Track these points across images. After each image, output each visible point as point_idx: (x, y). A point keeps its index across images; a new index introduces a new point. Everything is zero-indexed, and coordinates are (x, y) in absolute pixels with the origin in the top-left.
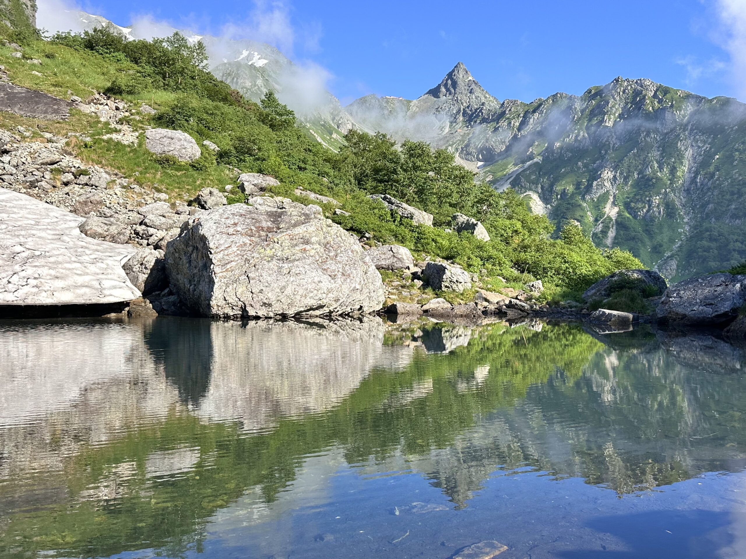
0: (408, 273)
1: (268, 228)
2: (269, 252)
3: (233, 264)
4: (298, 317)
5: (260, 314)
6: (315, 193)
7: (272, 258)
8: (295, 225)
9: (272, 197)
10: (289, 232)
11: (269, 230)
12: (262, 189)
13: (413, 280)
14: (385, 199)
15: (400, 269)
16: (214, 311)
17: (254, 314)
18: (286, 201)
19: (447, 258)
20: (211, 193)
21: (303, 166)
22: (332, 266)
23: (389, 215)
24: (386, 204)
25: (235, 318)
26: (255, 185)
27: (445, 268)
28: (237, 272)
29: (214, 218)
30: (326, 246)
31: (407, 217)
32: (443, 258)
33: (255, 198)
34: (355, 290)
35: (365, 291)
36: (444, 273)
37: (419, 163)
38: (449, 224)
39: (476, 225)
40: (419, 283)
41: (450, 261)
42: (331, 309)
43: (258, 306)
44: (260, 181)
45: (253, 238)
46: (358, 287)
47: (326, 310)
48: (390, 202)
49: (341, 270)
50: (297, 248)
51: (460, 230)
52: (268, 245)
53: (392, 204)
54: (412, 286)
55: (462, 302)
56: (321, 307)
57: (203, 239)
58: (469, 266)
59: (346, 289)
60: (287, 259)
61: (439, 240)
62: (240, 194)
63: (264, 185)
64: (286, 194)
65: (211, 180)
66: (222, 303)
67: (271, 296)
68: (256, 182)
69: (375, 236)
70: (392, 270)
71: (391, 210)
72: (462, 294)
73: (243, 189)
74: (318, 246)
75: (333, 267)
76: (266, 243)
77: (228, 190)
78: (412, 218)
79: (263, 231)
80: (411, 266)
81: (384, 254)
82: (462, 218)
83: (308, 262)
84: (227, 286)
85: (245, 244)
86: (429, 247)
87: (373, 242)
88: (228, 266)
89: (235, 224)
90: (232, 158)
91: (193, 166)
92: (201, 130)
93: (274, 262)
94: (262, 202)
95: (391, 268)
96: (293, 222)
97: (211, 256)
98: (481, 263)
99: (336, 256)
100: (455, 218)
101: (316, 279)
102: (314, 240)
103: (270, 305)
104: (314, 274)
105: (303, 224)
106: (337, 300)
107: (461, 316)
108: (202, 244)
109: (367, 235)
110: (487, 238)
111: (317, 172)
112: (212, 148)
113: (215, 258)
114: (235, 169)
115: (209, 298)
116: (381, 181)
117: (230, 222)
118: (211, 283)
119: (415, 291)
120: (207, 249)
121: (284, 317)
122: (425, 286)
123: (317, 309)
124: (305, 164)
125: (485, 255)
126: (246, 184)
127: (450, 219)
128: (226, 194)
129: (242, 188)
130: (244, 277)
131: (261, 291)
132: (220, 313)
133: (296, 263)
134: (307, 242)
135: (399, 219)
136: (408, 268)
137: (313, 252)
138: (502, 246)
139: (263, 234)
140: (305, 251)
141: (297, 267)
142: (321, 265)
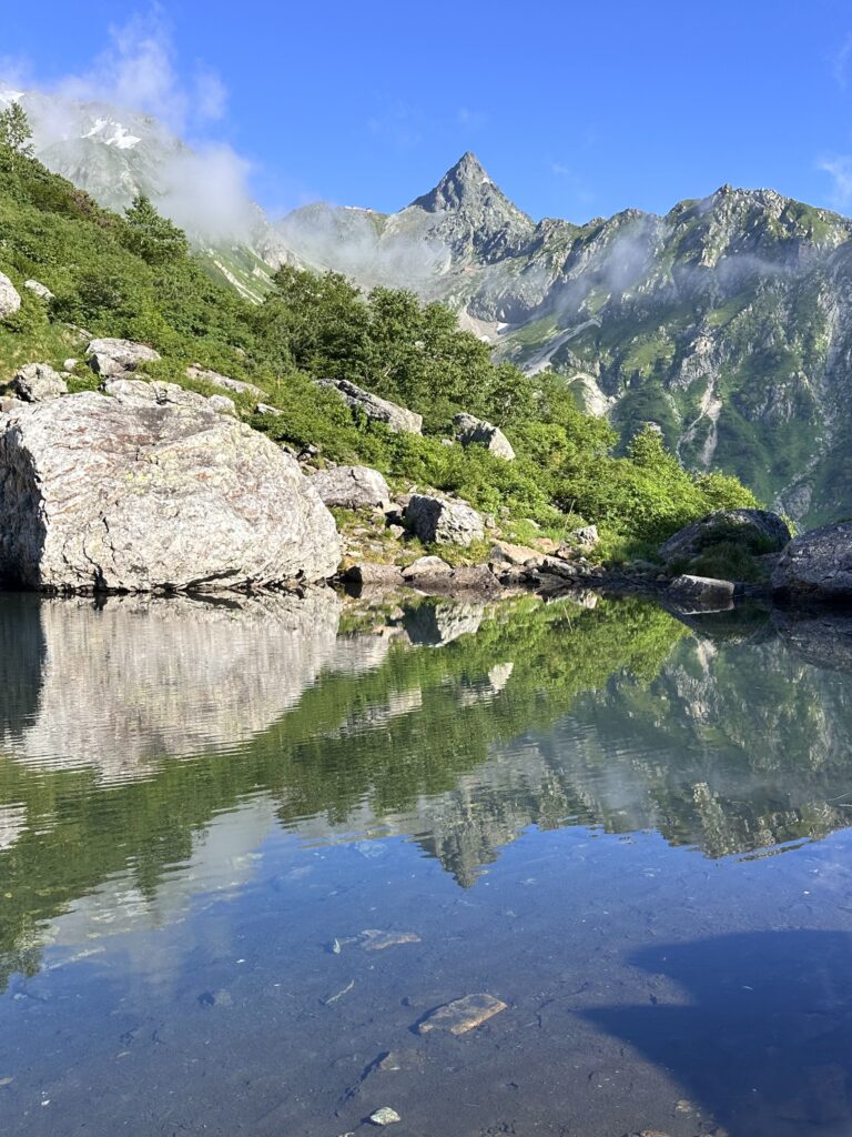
0: (380, 513)
1: (140, 437)
2: (141, 479)
3: (79, 499)
4: (193, 590)
5: (127, 585)
6: (222, 374)
7: (147, 488)
8: (186, 434)
9: (148, 381)
10: (176, 444)
11: (142, 441)
12: (129, 367)
13: (388, 526)
14: (341, 387)
15: (367, 507)
16: (46, 580)
17: (117, 585)
18: (173, 388)
19: (445, 488)
20: (38, 373)
21: (201, 327)
22: (251, 504)
23: (348, 415)
24: (345, 396)
25: (83, 592)
26: (117, 360)
27: (441, 506)
28: (86, 514)
29: (43, 419)
30: (241, 469)
31: (379, 419)
32: (438, 488)
33: (117, 383)
34: (290, 543)
35: (309, 545)
36: (439, 514)
37: (398, 327)
38: (448, 431)
39: (493, 432)
40: (397, 530)
41: (449, 494)
42: (251, 575)
43: (123, 571)
44: (125, 353)
45: (113, 455)
46: (296, 538)
47: (241, 578)
48: (350, 393)
49: (266, 510)
50: (191, 473)
51: (466, 441)
52: (139, 467)
53: (355, 395)
54: (387, 535)
55: (468, 562)
56: (232, 572)
57: (25, 456)
58: (481, 501)
59: (275, 542)
60: (174, 491)
61: (431, 456)
62: (91, 374)
63: (132, 359)
64: (172, 376)
65: (39, 350)
66: (59, 566)
67: (147, 556)
68: (118, 354)
69: (324, 451)
70: (354, 508)
71: (353, 407)
72: (468, 549)
73: (96, 368)
74: (227, 470)
75: (253, 505)
76: (135, 463)
77: (69, 368)
78: (386, 420)
79: (131, 442)
80: (386, 502)
81: (341, 481)
82: (470, 422)
83: (210, 496)
84: (69, 536)
85: (99, 466)
86: (415, 469)
87: (321, 460)
88: (70, 503)
89: (81, 430)
90: (76, 312)
91: (8, 325)
92: (21, 262)
93: (151, 496)
94: (129, 389)
95: (352, 505)
96: (183, 427)
97: (39, 485)
98: (500, 496)
99: (258, 486)
100: (457, 420)
101: (224, 526)
102: (219, 458)
103: (144, 570)
104: (220, 517)
105: (201, 431)
106: (259, 562)
107: (466, 587)
108: (23, 465)
109: (311, 449)
110: (511, 455)
111: (225, 339)
112: (41, 293)
113: (46, 489)
114: (82, 331)
115: (37, 559)
116: (335, 356)
117: (73, 426)
118: (40, 532)
119: (392, 544)
120: (32, 474)
121: (169, 591)
122: (407, 537)
123: (226, 575)
124: (205, 323)
125: (507, 483)
126: (101, 357)
127: (450, 422)
128: (66, 374)
129: (94, 364)
130: (97, 522)
131: (128, 547)
132: (57, 583)
133: (189, 498)
134: (207, 463)
135: (364, 422)
136: (381, 505)
137: (217, 480)
138: (534, 468)
139: (131, 447)
140: (204, 477)
141: (191, 504)
142: (232, 501)
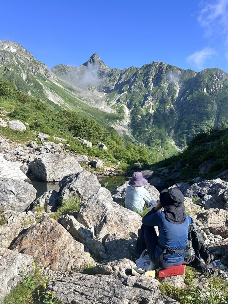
0: (87, 163)
2: (58, 166)
3: (51, 170)
5: (58, 181)
6: (59, 137)
8: (63, 159)
9: (49, 142)
10: (62, 161)
11: (57, 161)
12: (45, 139)
14: (79, 138)
16: (47, 181)
17: (56, 181)
18: (53, 143)
20: (34, 143)
23: (80, 144)
24: (79, 140)
25: (52, 182)
26: (43, 138)
27: (96, 162)
28: (52, 172)
29: (44, 158)
31: (85, 145)
36: (96, 164)
38: (96, 145)
39: (104, 145)
40: (90, 166)
41: (97, 157)
43: (57, 179)
44: (44, 136)
45: (54, 163)
50: (64, 165)
51: (99, 147)
53: (81, 140)
57: (43, 164)
58: (102, 158)
60: (62, 168)
61: (94, 151)
65: (31, 137)
66: (49, 179)
67: (60, 177)
69: (78, 152)
71: (81, 142)
72: (101, 169)
76: (57, 164)
77: (36, 140)
78: (87, 145)
80: (88, 161)
81: (81, 158)
82: (100, 143)
83: (67, 168)
84: (50, 175)
85: (53, 165)
86: (92, 154)
87: (77, 154)
88: (50, 170)
89: (50, 160)
92: (23, 119)
93: (60, 169)
95: (83, 162)
98: (105, 157)
100: (98, 143)
103: (60, 179)
109: (76, 152)
110: (107, 149)
111: (57, 127)
112: (28, 125)
113: (47, 169)
114: (36, 132)
115: (46, 178)
117: (48, 159)
118: (46, 175)
120: (44, 167)
127: (96, 143)
129: (40, 139)
131: (58, 176)
132: (49, 181)
133: (65, 168)
134: (66, 163)
135: (83, 145)
137: (68, 165)
138: (111, 151)
140: (66, 165)
141: (65, 169)
142: (70, 168)
